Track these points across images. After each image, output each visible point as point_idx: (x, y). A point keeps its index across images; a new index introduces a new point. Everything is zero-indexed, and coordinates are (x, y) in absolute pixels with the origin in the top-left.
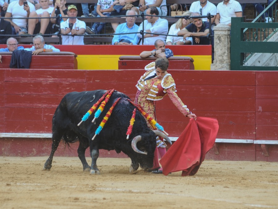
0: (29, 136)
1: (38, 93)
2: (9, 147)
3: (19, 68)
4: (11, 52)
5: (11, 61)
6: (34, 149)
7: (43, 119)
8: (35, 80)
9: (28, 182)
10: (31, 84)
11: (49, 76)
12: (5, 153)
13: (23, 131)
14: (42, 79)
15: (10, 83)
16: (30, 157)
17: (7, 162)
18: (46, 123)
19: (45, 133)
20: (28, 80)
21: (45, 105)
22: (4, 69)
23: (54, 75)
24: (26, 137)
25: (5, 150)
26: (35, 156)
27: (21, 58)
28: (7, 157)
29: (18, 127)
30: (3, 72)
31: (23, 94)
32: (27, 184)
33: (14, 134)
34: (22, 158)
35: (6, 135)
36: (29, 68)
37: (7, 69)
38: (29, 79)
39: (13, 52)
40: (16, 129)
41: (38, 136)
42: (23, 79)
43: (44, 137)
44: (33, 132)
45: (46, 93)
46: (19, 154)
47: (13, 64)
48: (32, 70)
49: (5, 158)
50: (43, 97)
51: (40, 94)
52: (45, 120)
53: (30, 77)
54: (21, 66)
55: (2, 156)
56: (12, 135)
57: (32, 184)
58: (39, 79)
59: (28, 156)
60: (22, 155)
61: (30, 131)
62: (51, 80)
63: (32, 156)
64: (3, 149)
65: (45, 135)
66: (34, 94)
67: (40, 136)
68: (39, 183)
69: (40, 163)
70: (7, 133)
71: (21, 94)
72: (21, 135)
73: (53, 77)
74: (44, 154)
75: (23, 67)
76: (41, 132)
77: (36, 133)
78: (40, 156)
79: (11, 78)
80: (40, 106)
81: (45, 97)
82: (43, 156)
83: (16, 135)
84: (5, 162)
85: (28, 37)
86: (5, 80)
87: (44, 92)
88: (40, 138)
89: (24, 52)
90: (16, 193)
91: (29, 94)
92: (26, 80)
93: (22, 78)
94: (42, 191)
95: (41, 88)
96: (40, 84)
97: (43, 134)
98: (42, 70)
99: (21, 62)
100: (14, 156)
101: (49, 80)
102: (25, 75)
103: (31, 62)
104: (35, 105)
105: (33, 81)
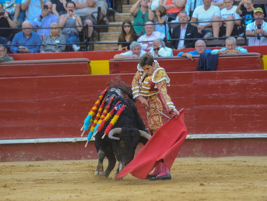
0: (219, 137)
1: (225, 95)
2: (200, 148)
3: (206, 70)
4: (199, 56)
5: (198, 64)
6: (224, 149)
7: (231, 120)
8: (223, 81)
9: (220, 182)
10: (218, 85)
11: (236, 78)
12: (197, 154)
13: (213, 132)
14: (229, 81)
15: (199, 85)
16: (221, 157)
17: (199, 163)
18: (234, 123)
19: (234, 133)
20: (215, 82)
21: (233, 106)
22: (192, 72)
23: (240, 76)
24: (216, 137)
25: (196, 151)
26: (226, 157)
27: (207, 61)
28: (199, 158)
29: (208, 128)
30: (192, 75)
31: (211, 96)
32: (220, 184)
33: (204, 135)
34: (213, 158)
35: (196, 136)
36: (216, 70)
37: (195, 72)
38: (217, 81)
39: (201, 55)
40: (206, 131)
41: (227, 136)
42: (211, 81)
43: (233, 137)
44: (222, 132)
45: (234, 94)
46: (210, 155)
47: (200, 66)
48: (220, 72)
49: (196, 159)
50: (231, 98)
51: (228, 95)
52: (234, 121)
53: (217, 79)
54: (207, 69)
55: (194, 157)
56: (202, 136)
57: (225, 184)
58: (226, 81)
59: (219, 157)
60: (213, 156)
61: (219, 132)
62: (238, 81)
63: (222, 157)
64: (194, 150)
65: (234, 136)
66: (222, 95)
67: (229, 136)
68: (232, 182)
69: (231, 163)
70: (197, 135)
71: (209, 96)
72: (211, 136)
73: (240, 78)
74: (234, 154)
75: (209, 70)
76: (230, 132)
77: (225, 133)
78: (230, 156)
79: (199, 80)
80: (228, 107)
81: (233, 98)
82: (233, 156)
83: (207, 136)
84: (197, 163)
85: (214, 40)
86: (194, 82)
87: (231, 93)
88: (229, 139)
89: (210, 55)
90: (210, 193)
91: (217, 95)
92: (214, 82)
93: (209, 80)
94: (234, 190)
95: (228, 89)
96: (227, 85)
97: (233, 134)
98: (229, 72)
99: (207, 64)
100: (205, 157)
101: (236, 82)
102: (213, 77)
103: (217, 65)
104: (223, 106)
105: (221, 83)
